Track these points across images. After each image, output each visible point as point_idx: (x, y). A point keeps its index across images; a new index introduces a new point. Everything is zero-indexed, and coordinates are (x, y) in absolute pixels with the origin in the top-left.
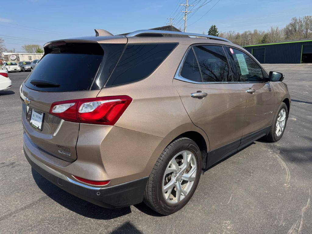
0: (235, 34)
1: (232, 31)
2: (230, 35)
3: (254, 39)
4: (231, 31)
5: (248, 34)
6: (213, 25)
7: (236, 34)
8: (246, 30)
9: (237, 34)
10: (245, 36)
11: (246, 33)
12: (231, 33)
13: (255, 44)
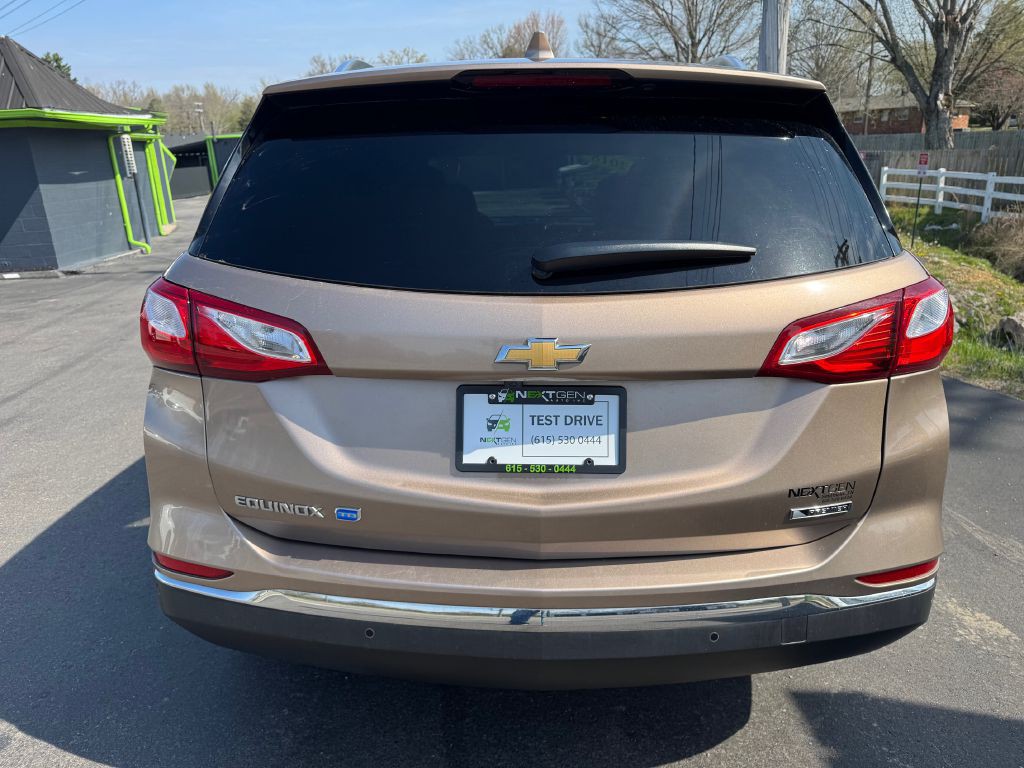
0: (142, 92)
1: (129, 83)
2: (125, 95)
3: (215, 115)
4: (125, 83)
5: (186, 95)
6: (48, 54)
7: (145, 94)
8: (178, 84)
9: (148, 95)
10: (177, 100)
11: (178, 91)
12: (127, 89)
13: (220, 131)
